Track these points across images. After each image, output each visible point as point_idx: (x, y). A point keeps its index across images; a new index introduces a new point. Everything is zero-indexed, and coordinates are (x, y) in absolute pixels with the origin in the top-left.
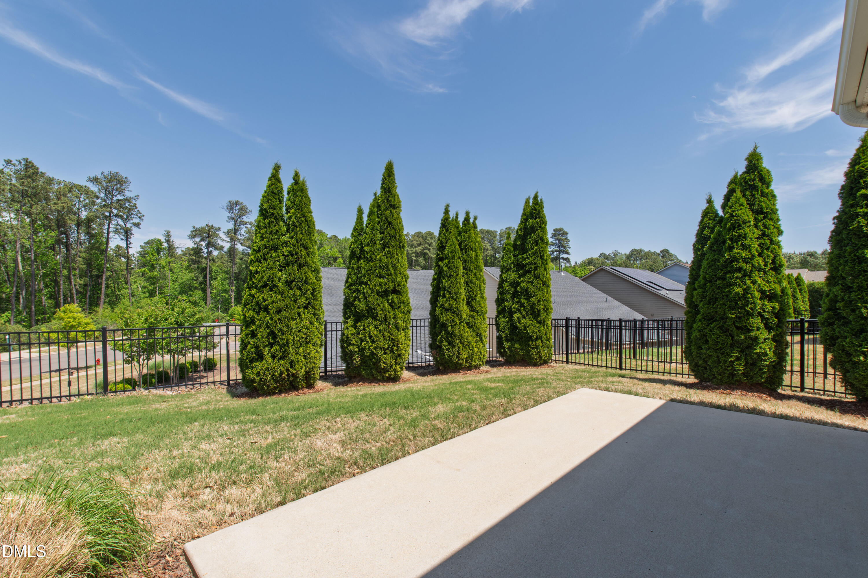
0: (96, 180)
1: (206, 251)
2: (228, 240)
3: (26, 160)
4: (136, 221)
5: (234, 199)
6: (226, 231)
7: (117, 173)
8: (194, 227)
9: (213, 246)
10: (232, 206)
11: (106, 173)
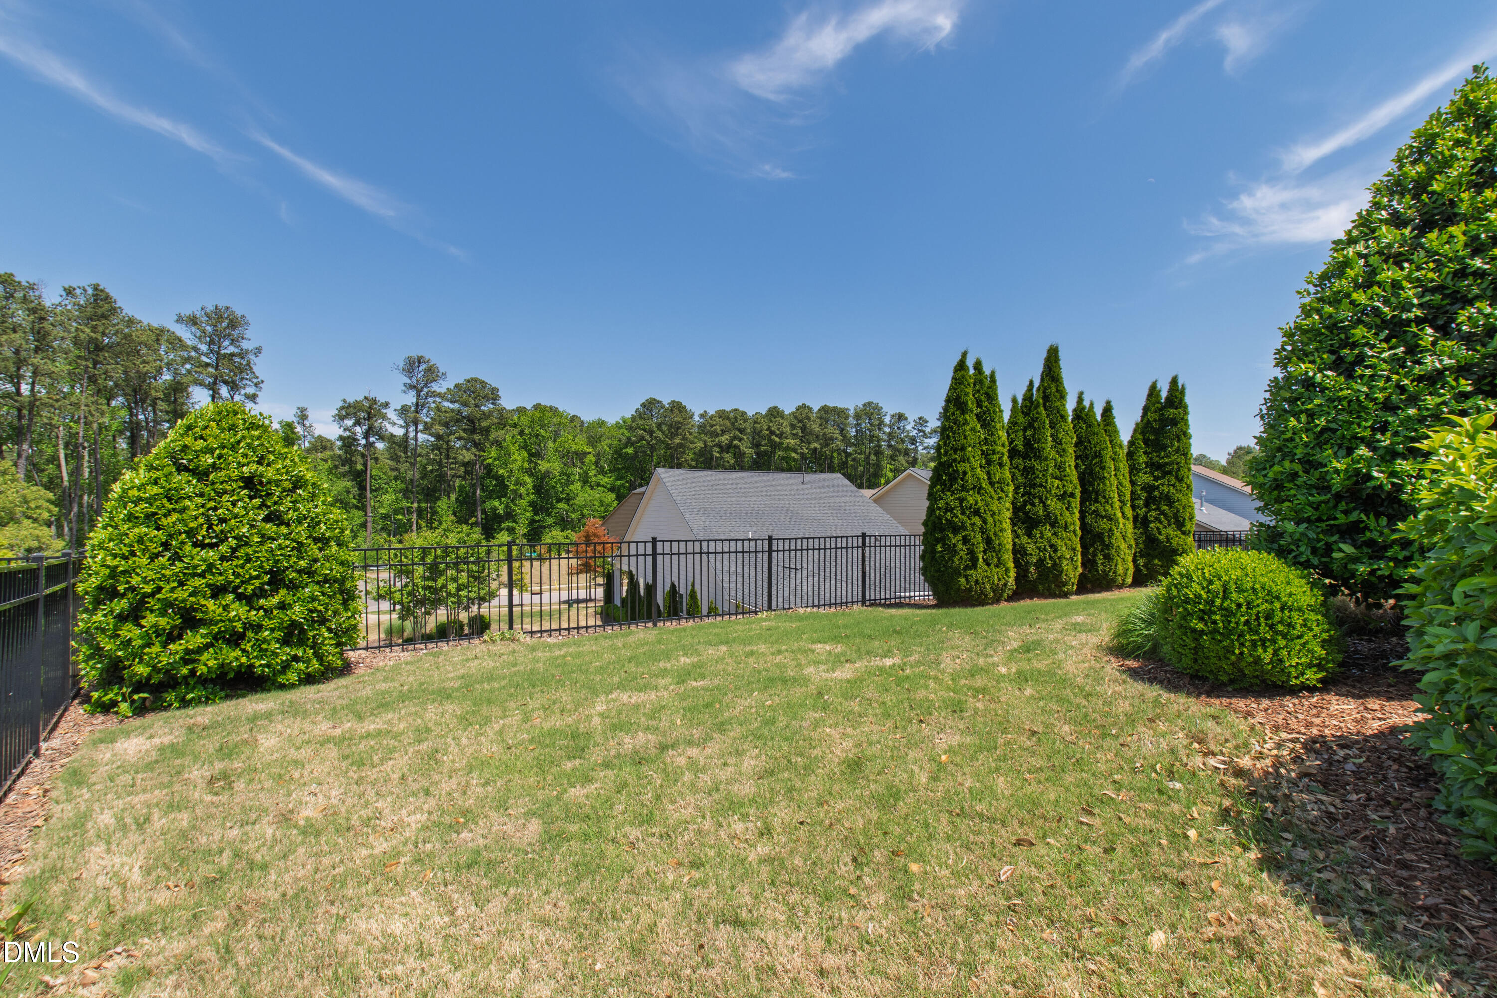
0: (193, 321)
1: (363, 442)
2: (401, 422)
3: (96, 288)
4: (251, 390)
5: (414, 354)
6: (399, 407)
7: (227, 308)
8: (345, 401)
9: (377, 434)
10: (412, 365)
11: (210, 308)
